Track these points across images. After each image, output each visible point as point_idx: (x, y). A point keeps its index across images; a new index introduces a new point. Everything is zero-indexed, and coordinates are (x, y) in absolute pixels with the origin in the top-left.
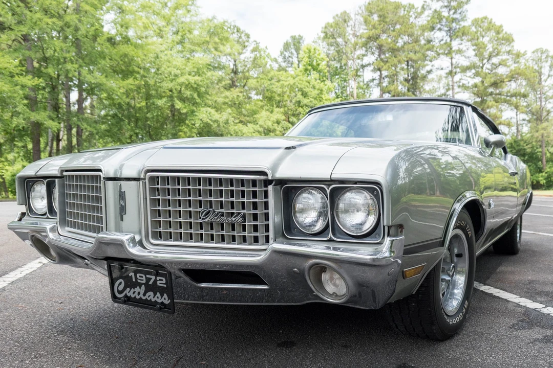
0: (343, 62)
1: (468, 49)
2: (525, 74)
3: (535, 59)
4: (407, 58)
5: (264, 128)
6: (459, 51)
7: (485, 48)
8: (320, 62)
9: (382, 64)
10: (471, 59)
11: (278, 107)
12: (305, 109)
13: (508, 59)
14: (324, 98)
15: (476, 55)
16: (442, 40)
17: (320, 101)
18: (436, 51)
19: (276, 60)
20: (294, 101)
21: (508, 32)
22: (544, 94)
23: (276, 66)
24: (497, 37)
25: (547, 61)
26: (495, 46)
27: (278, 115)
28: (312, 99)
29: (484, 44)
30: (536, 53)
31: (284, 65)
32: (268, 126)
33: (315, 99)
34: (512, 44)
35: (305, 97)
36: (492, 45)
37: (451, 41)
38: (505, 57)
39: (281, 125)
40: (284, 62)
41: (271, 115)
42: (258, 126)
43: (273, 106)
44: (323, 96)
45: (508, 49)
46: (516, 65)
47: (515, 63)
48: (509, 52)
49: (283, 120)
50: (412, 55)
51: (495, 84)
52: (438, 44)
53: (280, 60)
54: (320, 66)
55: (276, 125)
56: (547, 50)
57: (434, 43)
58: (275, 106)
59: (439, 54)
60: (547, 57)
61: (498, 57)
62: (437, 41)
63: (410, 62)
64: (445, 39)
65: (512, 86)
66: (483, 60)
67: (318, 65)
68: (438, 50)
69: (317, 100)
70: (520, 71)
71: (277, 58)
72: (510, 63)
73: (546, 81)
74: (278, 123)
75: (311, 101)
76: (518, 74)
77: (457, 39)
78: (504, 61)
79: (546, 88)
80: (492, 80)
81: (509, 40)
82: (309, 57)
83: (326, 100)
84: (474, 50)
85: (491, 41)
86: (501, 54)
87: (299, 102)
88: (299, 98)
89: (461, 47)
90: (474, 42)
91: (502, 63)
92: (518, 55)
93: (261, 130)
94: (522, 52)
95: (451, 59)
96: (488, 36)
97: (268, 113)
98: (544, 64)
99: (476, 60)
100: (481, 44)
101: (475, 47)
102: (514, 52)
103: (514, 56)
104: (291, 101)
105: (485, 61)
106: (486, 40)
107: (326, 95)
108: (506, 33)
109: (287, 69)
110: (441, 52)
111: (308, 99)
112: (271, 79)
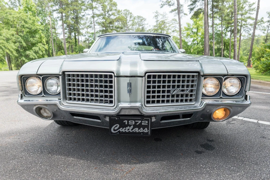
0: (44, 8)
1: (99, 7)
2: (122, 20)
3: (125, 13)
4: (73, 8)
5: (6, 38)
6: (96, 8)
7: (106, 7)
8: (32, 7)
9: (63, 10)
10: (100, 11)
11: (11, 27)
12: (26, 29)
13: (115, 13)
14: (36, 25)
15: (103, 10)
16: (89, 2)
17: (34, 26)
18: (87, 7)
19: (7, 4)
20: (20, 25)
21: (115, 2)
22: (128, 28)
23: (8, 6)
24: (111, 3)
25: (129, 15)
26: (110, 7)
27: (12, 32)
28: (30, 25)
29: (106, 6)
30: (125, 11)
31: (11, 6)
32: (8, 37)
33: (32, 24)
34: (116, 7)
35: (26, 23)
36: (109, 6)
37: (92, 2)
38: (114, 12)
39: (14, 36)
40: (12, 5)
41: (9, 31)
42: (2, 36)
43: (9, 27)
44: (35, 24)
45: (115, 8)
46: (118, 15)
47: (118, 14)
48: (116, 10)
49: (15, 34)
50: (75, 7)
51: (111, 23)
52: (87, 4)
53: (9, 3)
54: (33, 9)
55: (12, 36)
56: (129, 10)
57: (85, 3)
58: (10, 27)
59: (88, 8)
60: (129, 13)
61: (112, 12)
62: (86, 2)
63: (74, 11)
64: (90, 2)
65: (116, 24)
66: (105, 12)
67: (32, 8)
68: (87, 6)
69: (32, 25)
70: (120, 18)
71: (8, 3)
72: (116, 14)
73: (129, 22)
74: (13, 35)
75: (29, 26)
76: (119, 19)
77: (95, 2)
78: (114, 13)
79: (129, 25)
80: (110, 21)
81: (115, 5)
82: (26, 4)
83: (37, 25)
84: (102, 8)
85: (108, 4)
86: (113, 10)
87: (23, 26)
88: (23, 24)
89: (96, 6)
90: (102, 4)
91: (113, 14)
92: (119, 11)
93: (5, 38)
94: (120, 10)
95: (93, 10)
96: (107, 2)
97: (7, 30)
98: (128, 16)
99: (103, 12)
100: (105, 5)
101: (102, 7)
102: (118, 10)
103: (117, 12)
104: (19, 25)
105: (106, 13)
106: (106, 4)
107: (37, 23)
108: (114, 2)
109: (14, 9)
110: (88, 7)
111: (28, 24)
112: (7, 13)
